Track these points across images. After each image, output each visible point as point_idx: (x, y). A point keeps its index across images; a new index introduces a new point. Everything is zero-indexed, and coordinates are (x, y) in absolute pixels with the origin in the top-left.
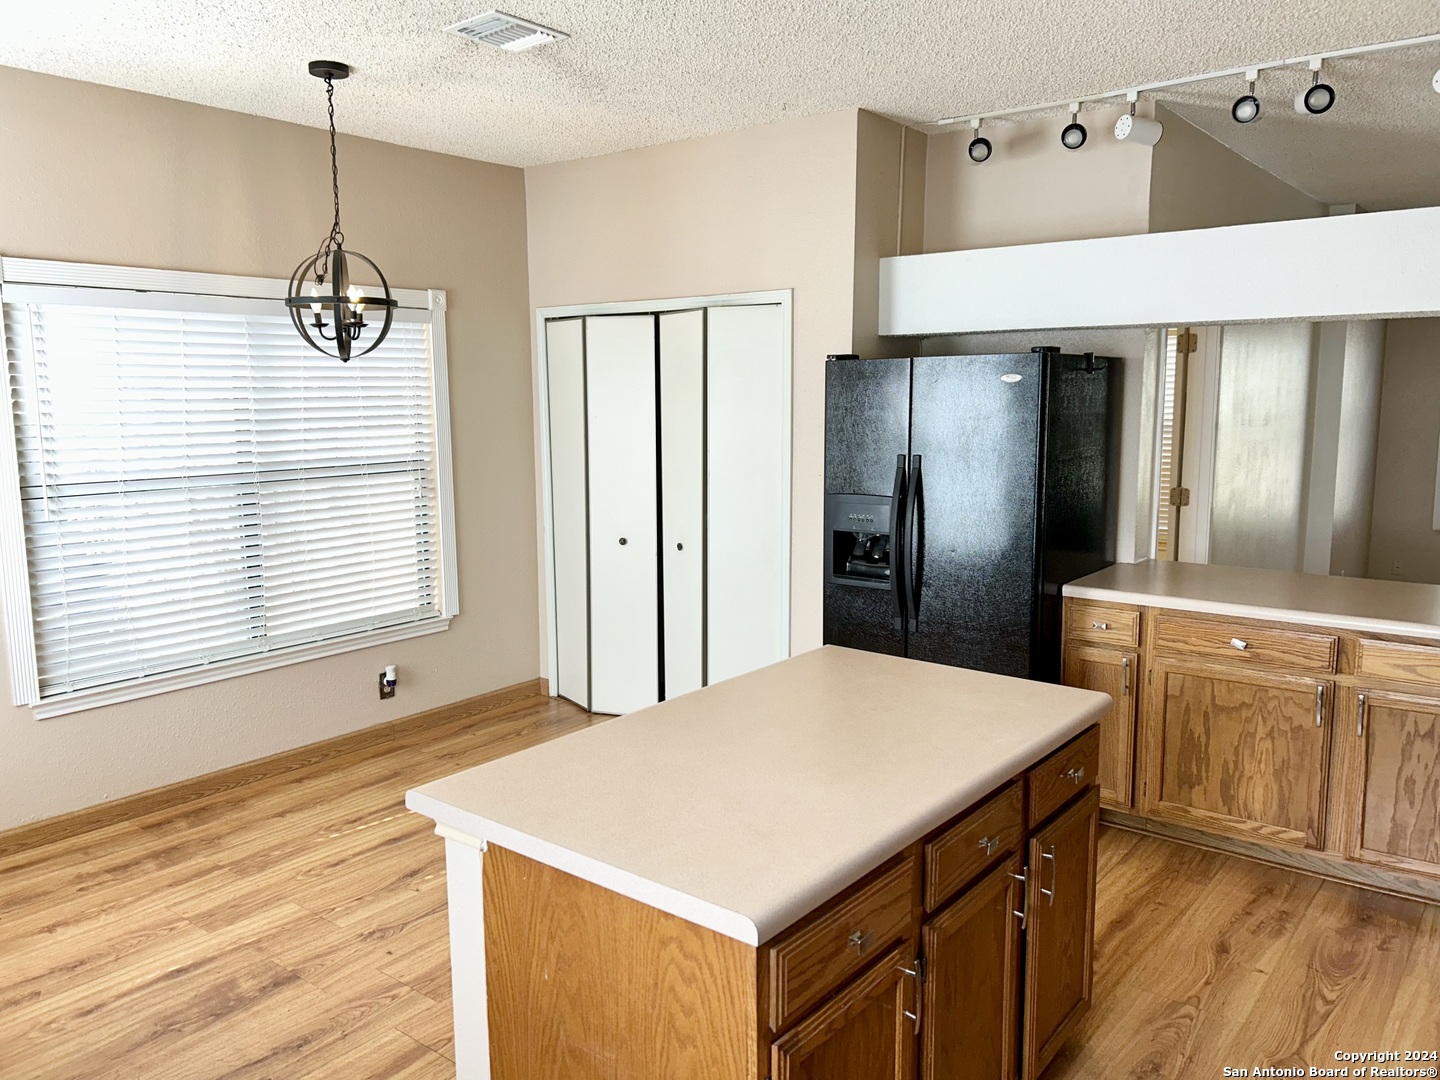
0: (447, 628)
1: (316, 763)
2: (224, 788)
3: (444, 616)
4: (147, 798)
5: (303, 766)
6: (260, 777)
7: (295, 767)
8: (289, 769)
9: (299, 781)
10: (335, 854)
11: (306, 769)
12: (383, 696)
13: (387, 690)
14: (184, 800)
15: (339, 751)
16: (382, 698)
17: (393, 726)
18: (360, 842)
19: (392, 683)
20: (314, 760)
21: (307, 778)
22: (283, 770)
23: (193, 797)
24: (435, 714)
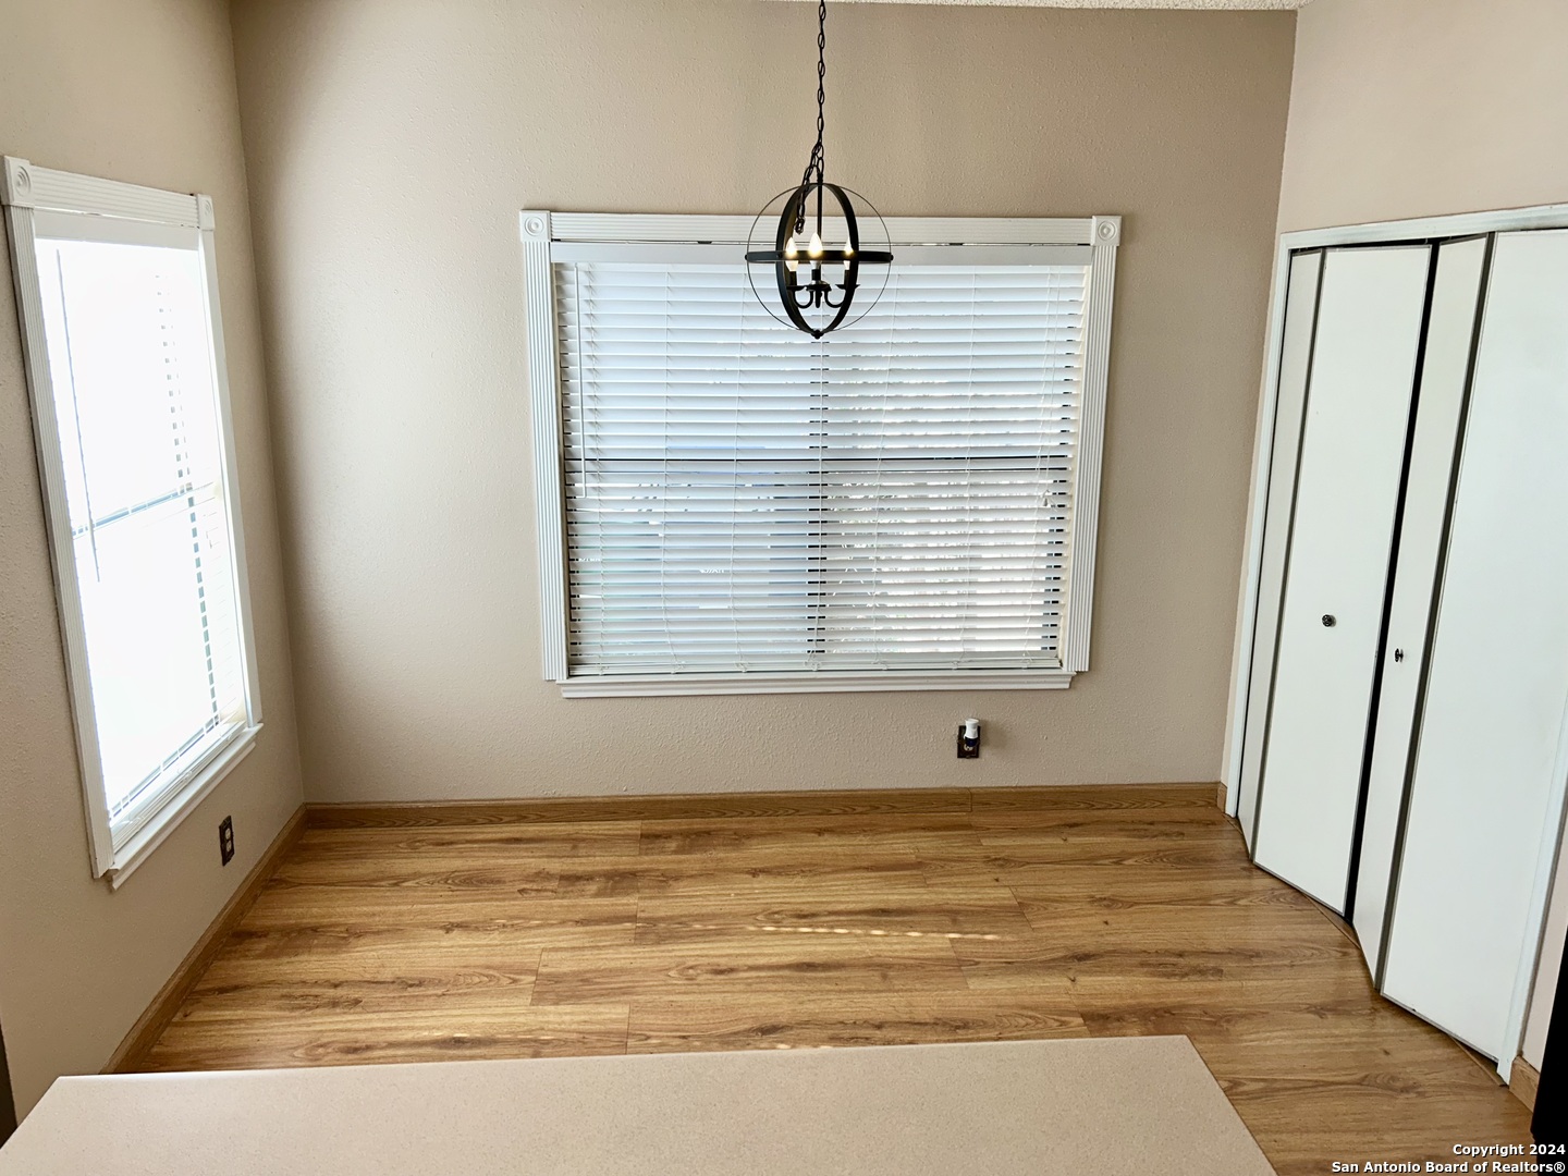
0: (1067, 686)
1: (861, 813)
2: (748, 813)
3: (1064, 670)
4: (664, 802)
5: (845, 813)
6: (791, 812)
7: (835, 811)
8: (828, 812)
9: (820, 832)
10: (737, 956)
11: (847, 817)
12: (962, 754)
13: (968, 749)
14: (704, 814)
15: (894, 807)
16: (959, 756)
17: (972, 794)
18: (777, 950)
19: (975, 743)
20: (859, 809)
21: (830, 831)
22: (820, 811)
23: (713, 814)
24: (1035, 793)
